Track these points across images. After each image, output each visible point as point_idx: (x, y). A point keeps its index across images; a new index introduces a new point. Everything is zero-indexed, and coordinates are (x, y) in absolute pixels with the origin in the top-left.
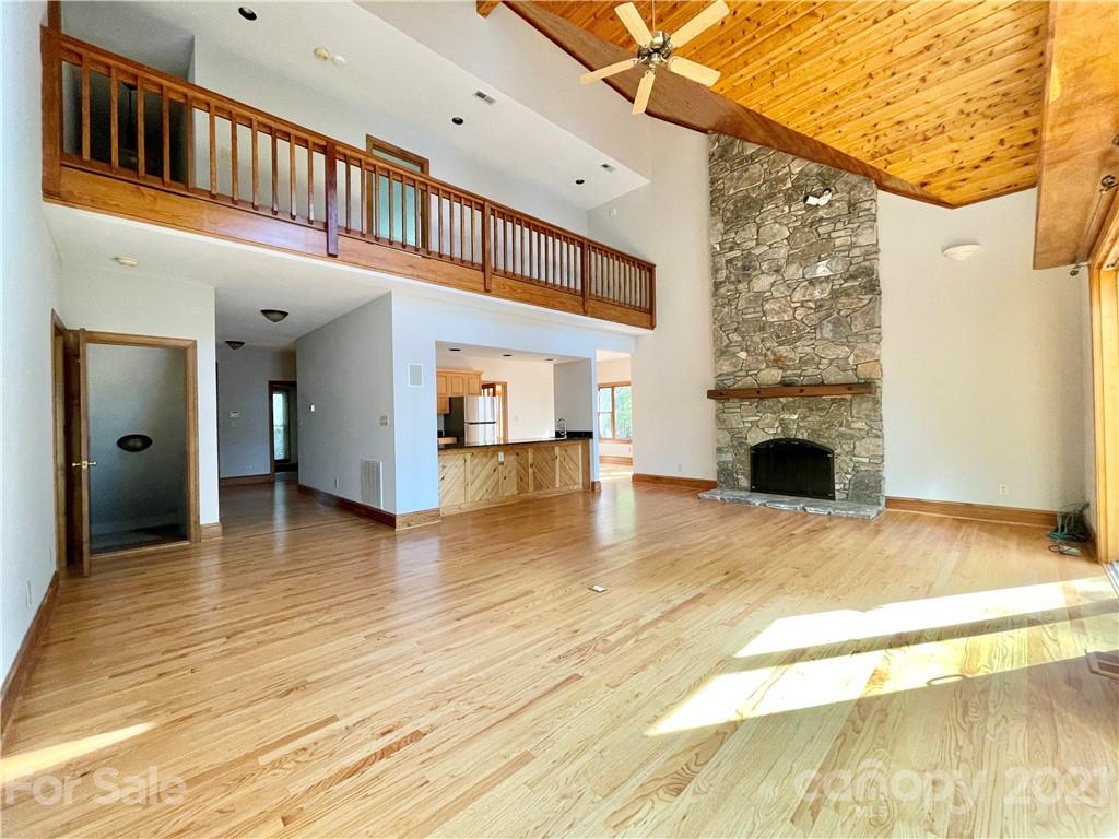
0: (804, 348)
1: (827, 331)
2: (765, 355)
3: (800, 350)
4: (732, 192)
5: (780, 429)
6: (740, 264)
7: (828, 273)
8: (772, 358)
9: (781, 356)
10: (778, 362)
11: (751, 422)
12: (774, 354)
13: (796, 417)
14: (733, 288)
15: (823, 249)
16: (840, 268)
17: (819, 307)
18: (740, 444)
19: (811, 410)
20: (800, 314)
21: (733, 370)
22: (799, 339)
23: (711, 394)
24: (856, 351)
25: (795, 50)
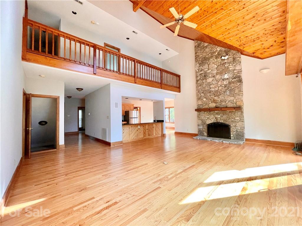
0: (221, 97)
1: (228, 93)
2: (211, 99)
3: (220, 98)
4: (201, 56)
5: (215, 120)
6: (203, 75)
7: (228, 77)
8: (213, 100)
9: (215, 100)
10: (214, 101)
11: (207, 118)
12: (213, 99)
13: (220, 116)
14: (202, 81)
15: (226, 70)
16: (231, 76)
17: (225, 86)
18: (204, 124)
19: (224, 114)
20: (220, 88)
21: (202, 103)
22: (220, 95)
23: (196, 110)
24: (236, 98)
25: (218, 18)
